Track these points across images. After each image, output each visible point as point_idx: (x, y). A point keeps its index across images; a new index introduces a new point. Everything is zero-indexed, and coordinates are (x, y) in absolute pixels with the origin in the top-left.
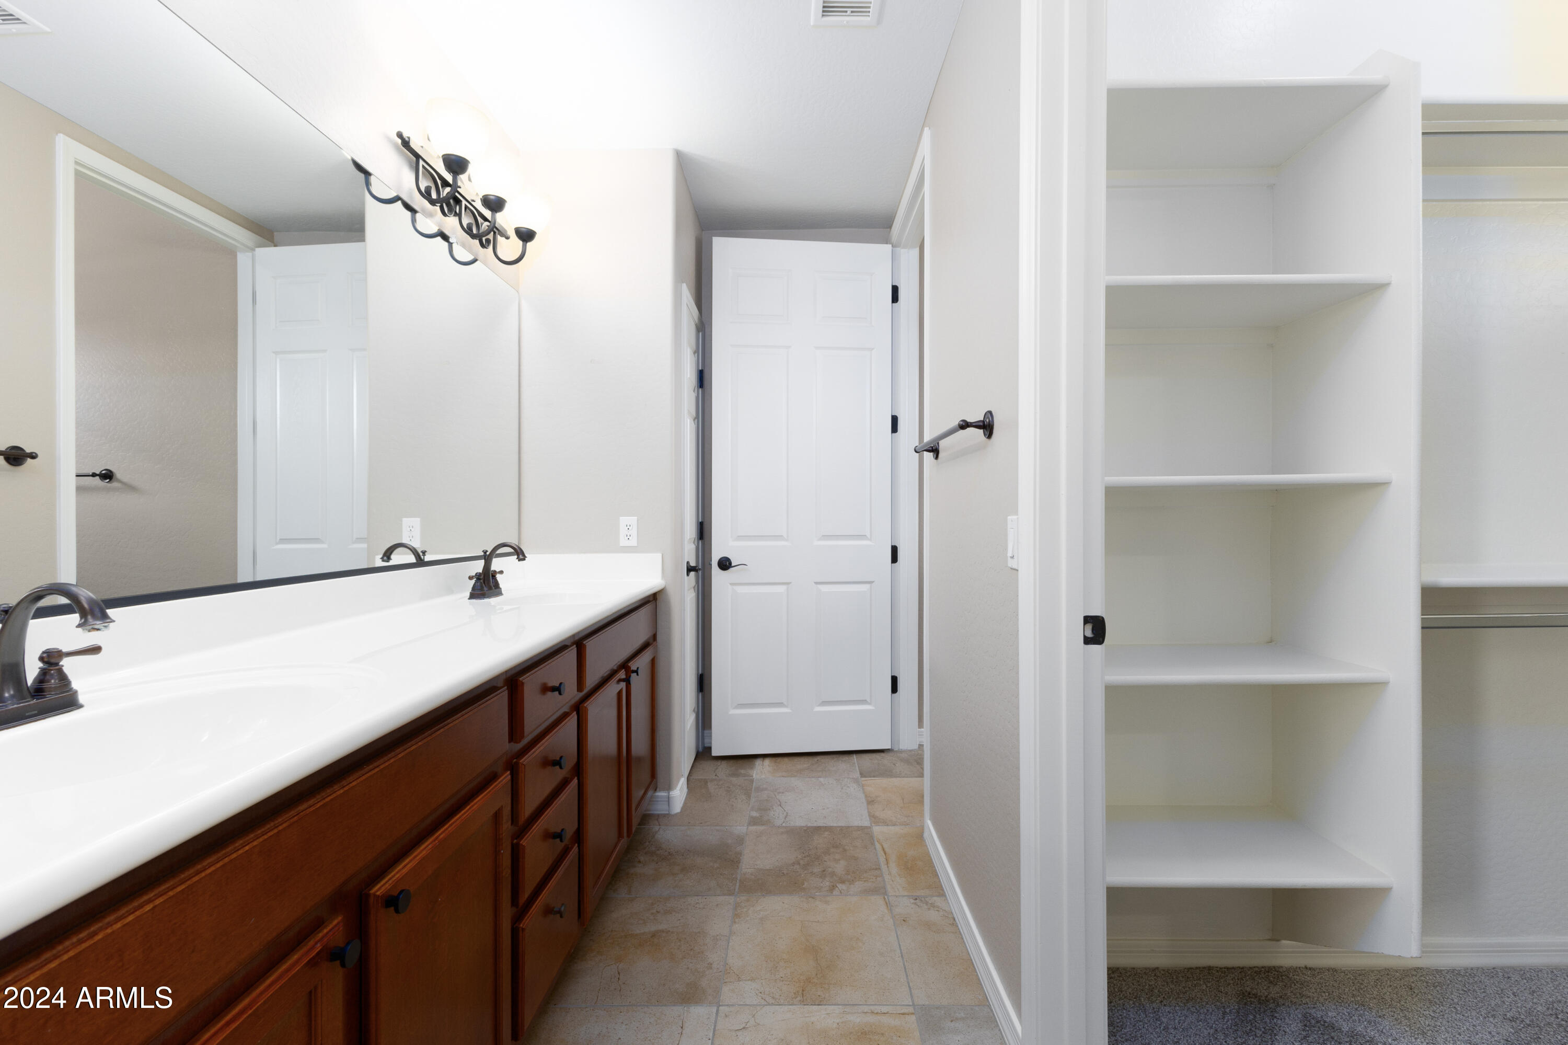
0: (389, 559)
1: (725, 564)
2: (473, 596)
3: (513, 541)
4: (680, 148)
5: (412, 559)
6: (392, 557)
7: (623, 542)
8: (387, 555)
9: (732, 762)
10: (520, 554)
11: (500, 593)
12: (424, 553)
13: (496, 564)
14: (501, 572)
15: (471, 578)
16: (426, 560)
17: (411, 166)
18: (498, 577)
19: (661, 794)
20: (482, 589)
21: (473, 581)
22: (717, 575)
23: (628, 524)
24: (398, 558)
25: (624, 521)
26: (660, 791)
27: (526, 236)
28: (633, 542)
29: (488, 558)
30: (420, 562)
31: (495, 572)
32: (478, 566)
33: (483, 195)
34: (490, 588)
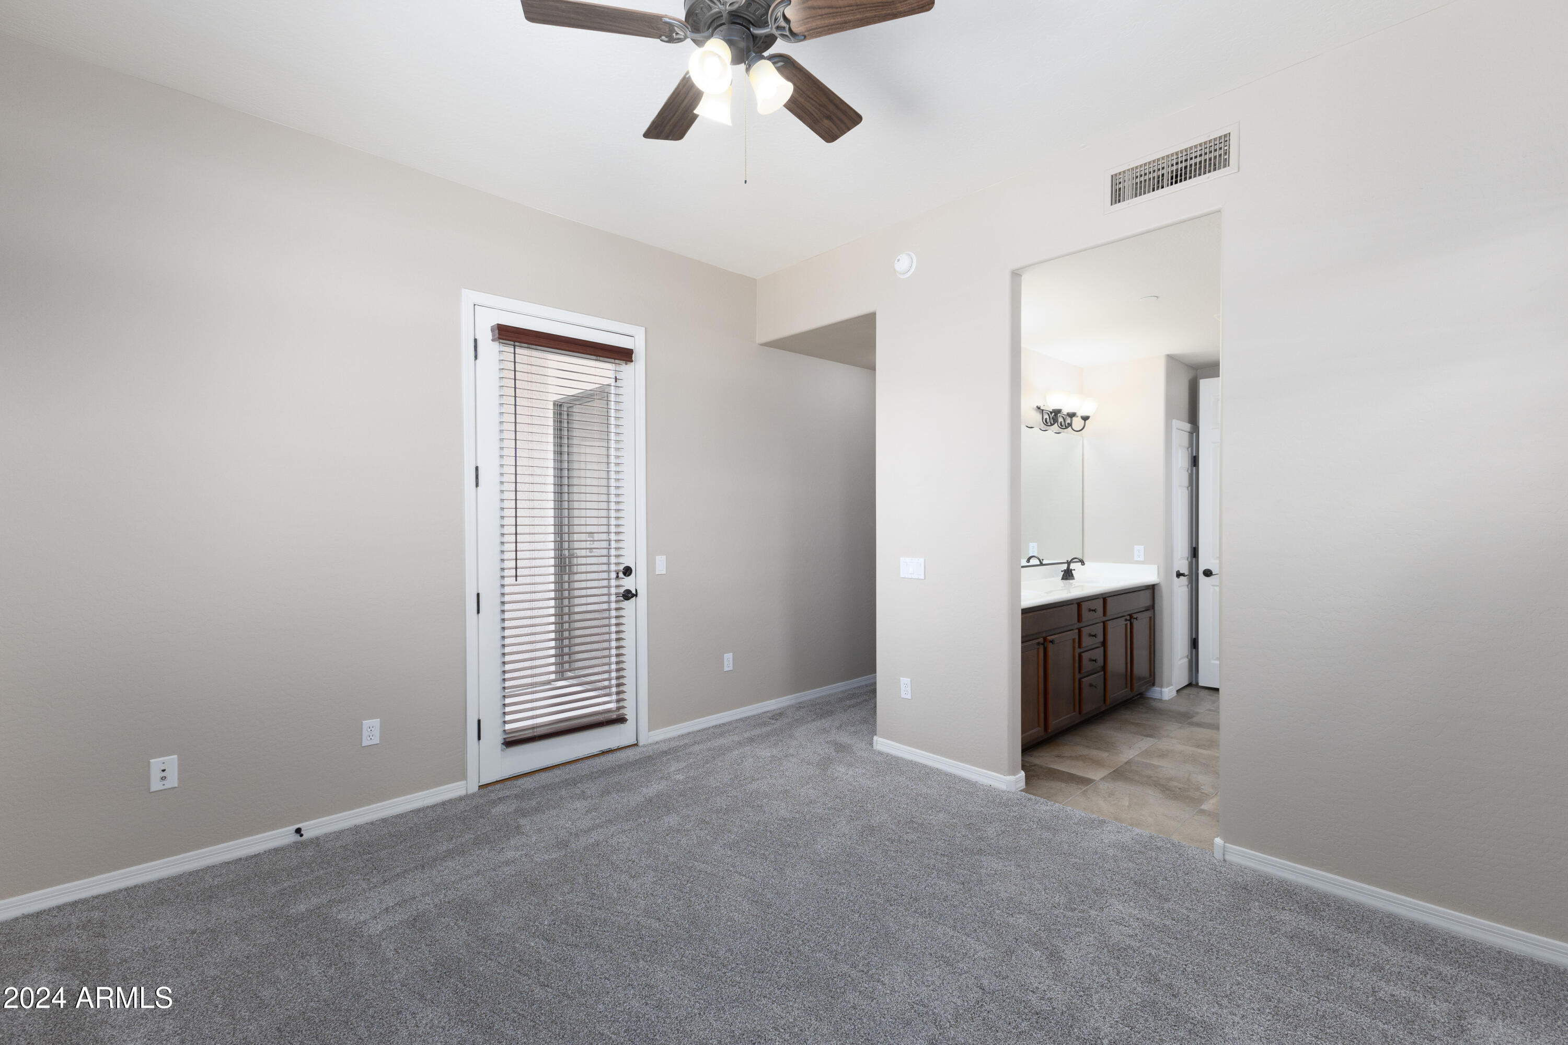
0: (1029, 562)
1: (1208, 573)
2: (1062, 579)
3: (1080, 557)
4: (1169, 353)
5: (1038, 563)
6: (1030, 561)
7: (1136, 558)
8: (1028, 561)
9: (1212, 691)
10: (1082, 562)
11: (1074, 579)
12: (1043, 560)
13: (1072, 566)
14: (1074, 570)
15: (1062, 571)
16: (1044, 563)
17: (1040, 413)
18: (1073, 571)
19: (1156, 689)
20: (1066, 576)
21: (1063, 573)
22: (1202, 578)
23: (1139, 551)
24: (1034, 561)
25: (1136, 548)
26: (1157, 687)
27: (1085, 418)
28: (1142, 559)
29: (1069, 563)
30: (1041, 564)
31: (1072, 570)
32: (1065, 567)
33: (1068, 412)
34: (1070, 576)
